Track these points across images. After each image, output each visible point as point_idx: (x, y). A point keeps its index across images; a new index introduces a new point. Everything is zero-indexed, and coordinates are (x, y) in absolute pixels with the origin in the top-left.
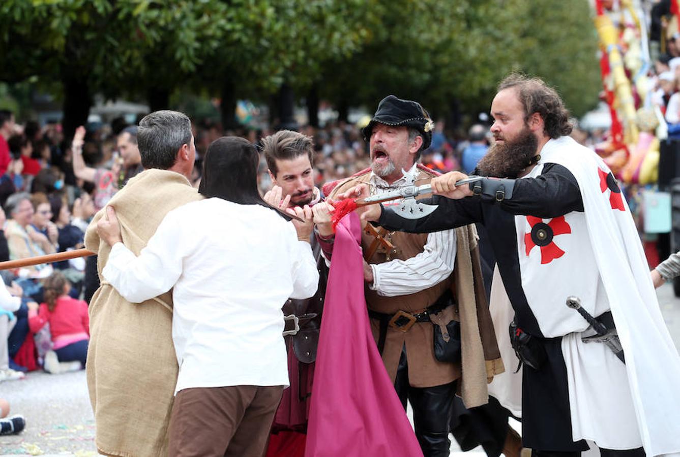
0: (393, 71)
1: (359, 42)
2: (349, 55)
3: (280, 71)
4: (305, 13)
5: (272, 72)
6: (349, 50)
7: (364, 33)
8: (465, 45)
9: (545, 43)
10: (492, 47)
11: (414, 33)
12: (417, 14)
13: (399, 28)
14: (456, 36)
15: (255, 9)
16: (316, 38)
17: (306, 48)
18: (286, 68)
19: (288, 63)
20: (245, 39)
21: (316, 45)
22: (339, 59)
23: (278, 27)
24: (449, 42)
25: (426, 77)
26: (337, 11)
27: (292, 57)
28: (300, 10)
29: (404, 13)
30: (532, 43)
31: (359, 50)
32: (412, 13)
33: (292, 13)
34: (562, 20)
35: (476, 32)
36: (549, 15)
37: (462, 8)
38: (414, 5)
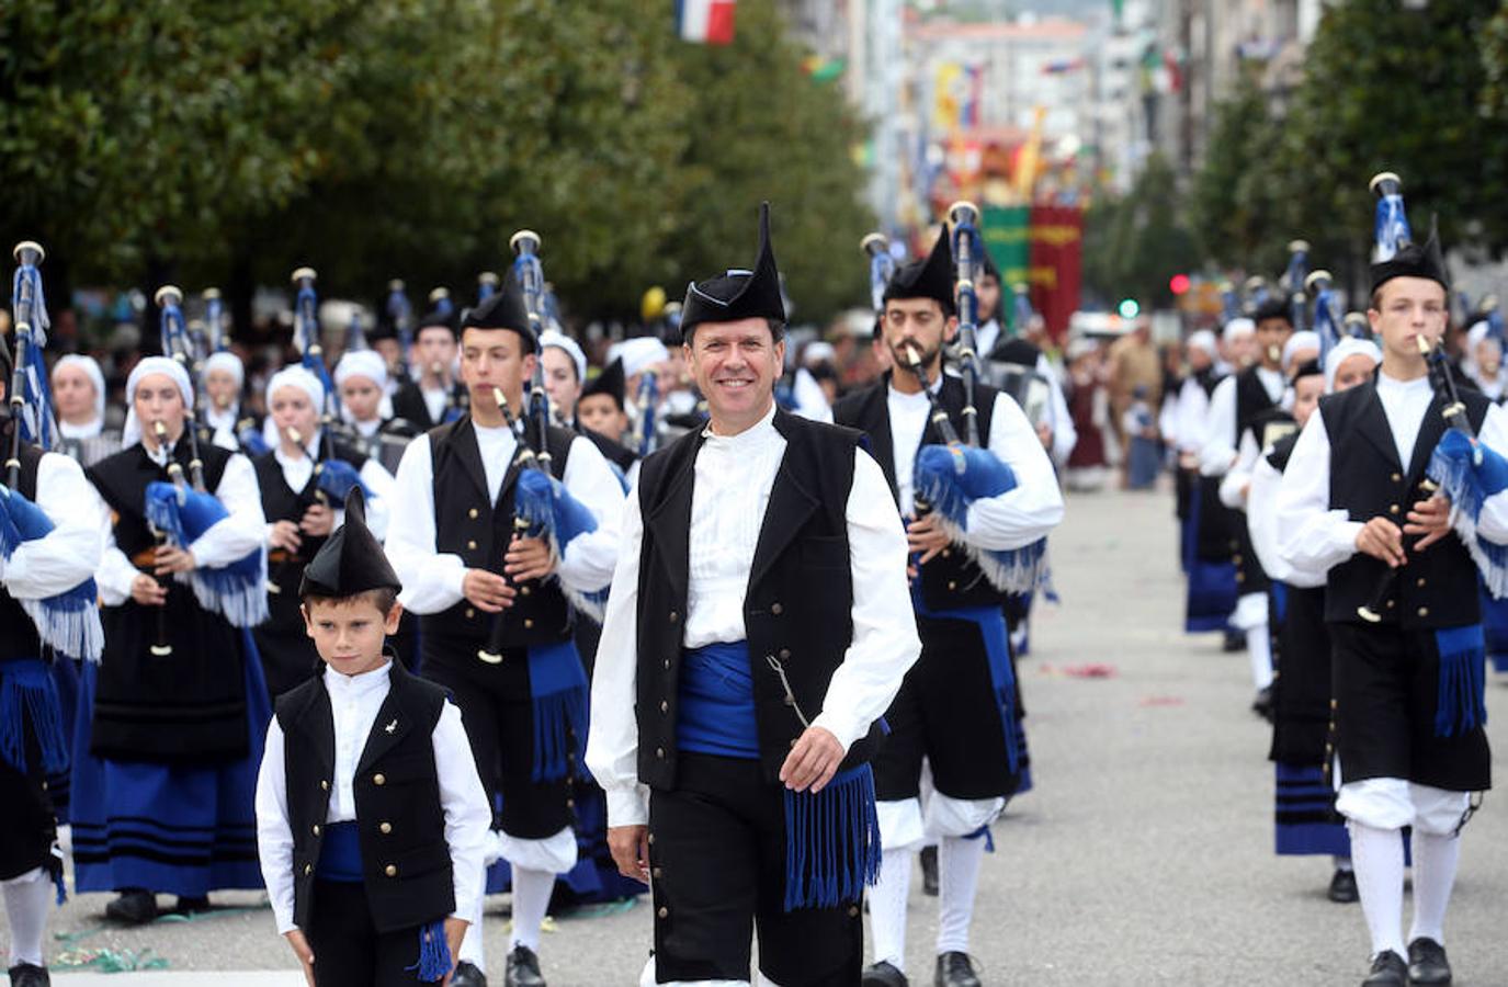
0: (404, 229)
1: (304, 177)
2: (282, 202)
3: (132, 232)
4: (173, 119)
5: (115, 236)
6: (283, 191)
7: (312, 157)
8: (547, 181)
9: (732, 175)
10: (606, 186)
11: (431, 158)
12: (436, 120)
13: (399, 147)
14: (525, 163)
15: (63, 109)
16: (208, 168)
17: (188, 187)
18: (145, 228)
19: (147, 217)
20: (43, 171)
21: (209, 182)
22: (262, 209)
23: (110, 146)
24: (513, 174)
25: (469, 243)
26: (250, 117)
27: (157, 205)
28: (164, 112)
29: (414, 118)
30: (701, 176)
31: (304, 192)
32: (426, 118)
33: (145, 121)
34: (774, 132)
35: (570, 155)
36: (747, 119)
37: (541, 108)
38: (429, 103)
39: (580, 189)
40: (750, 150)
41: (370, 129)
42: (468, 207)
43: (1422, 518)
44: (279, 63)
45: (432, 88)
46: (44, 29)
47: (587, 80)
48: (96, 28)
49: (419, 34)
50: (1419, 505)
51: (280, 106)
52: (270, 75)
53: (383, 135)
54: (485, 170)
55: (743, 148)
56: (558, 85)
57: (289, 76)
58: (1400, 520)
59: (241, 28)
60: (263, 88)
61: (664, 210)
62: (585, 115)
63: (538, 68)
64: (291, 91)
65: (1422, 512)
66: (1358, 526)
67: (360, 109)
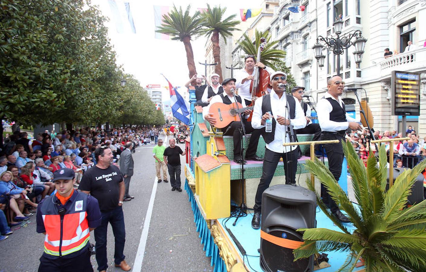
39: (151, 117)
40: (160, 116)
41: (133, 111)
42: (142, 118)
47: (151, 110)
53: (134, 112)
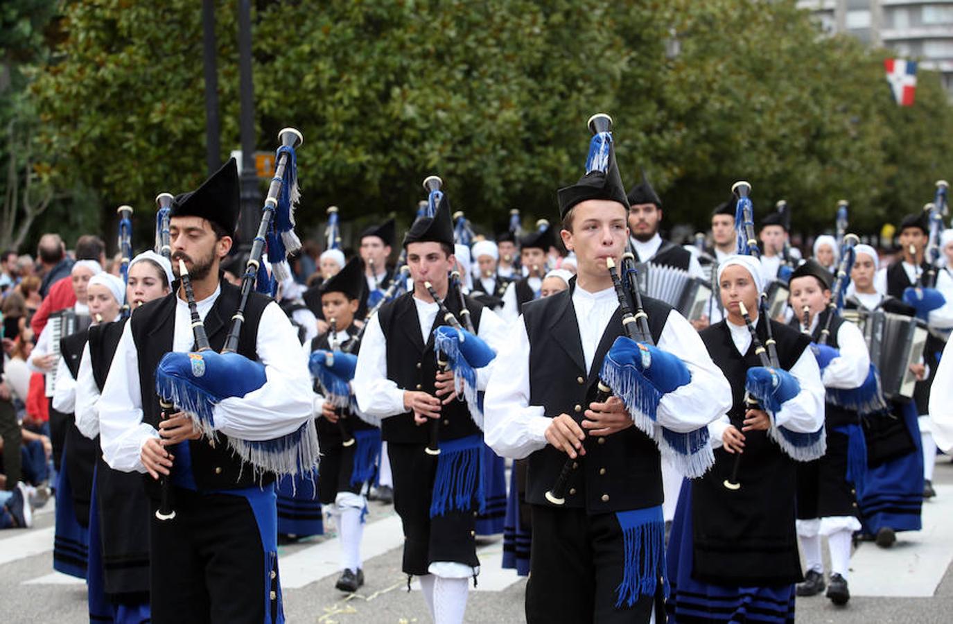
7: (676, 170)
8: (804, 175)
11: (739, 167)
12: (742, 151)
13: (726, 163)
15: (553, 156)
20: (545, 182)
26: (645, 154)
29: (733, 149)
32: (737, 150)
36: (927, 141)
37: (800, 142)
38: (738, 143)
39: (821, 177)
41: (713, 155)
43: (596, 415)
44: (659, 132)
45: (739, 137)
46: (546, 123)
47: (828, 128)
48: (568, 122)
49: (735, 113)
50: (593, 405)
51: (658, 148)
52: (655, 136)
53: (718, 158)
54: (770, 171)
55: (921, 155)
56: (813, 132)
57: (662, 137)
58: (579, 417)
59: (641, 117)
60: (652, 142)
61: (874, 185)
62: (826, 145)
63: (799, 125)
64: (663, 144)
65: (597, 411)
66: (549, 421)
67: (708, 147)
